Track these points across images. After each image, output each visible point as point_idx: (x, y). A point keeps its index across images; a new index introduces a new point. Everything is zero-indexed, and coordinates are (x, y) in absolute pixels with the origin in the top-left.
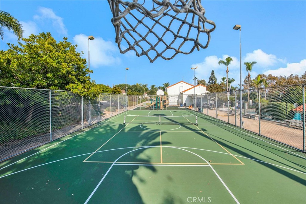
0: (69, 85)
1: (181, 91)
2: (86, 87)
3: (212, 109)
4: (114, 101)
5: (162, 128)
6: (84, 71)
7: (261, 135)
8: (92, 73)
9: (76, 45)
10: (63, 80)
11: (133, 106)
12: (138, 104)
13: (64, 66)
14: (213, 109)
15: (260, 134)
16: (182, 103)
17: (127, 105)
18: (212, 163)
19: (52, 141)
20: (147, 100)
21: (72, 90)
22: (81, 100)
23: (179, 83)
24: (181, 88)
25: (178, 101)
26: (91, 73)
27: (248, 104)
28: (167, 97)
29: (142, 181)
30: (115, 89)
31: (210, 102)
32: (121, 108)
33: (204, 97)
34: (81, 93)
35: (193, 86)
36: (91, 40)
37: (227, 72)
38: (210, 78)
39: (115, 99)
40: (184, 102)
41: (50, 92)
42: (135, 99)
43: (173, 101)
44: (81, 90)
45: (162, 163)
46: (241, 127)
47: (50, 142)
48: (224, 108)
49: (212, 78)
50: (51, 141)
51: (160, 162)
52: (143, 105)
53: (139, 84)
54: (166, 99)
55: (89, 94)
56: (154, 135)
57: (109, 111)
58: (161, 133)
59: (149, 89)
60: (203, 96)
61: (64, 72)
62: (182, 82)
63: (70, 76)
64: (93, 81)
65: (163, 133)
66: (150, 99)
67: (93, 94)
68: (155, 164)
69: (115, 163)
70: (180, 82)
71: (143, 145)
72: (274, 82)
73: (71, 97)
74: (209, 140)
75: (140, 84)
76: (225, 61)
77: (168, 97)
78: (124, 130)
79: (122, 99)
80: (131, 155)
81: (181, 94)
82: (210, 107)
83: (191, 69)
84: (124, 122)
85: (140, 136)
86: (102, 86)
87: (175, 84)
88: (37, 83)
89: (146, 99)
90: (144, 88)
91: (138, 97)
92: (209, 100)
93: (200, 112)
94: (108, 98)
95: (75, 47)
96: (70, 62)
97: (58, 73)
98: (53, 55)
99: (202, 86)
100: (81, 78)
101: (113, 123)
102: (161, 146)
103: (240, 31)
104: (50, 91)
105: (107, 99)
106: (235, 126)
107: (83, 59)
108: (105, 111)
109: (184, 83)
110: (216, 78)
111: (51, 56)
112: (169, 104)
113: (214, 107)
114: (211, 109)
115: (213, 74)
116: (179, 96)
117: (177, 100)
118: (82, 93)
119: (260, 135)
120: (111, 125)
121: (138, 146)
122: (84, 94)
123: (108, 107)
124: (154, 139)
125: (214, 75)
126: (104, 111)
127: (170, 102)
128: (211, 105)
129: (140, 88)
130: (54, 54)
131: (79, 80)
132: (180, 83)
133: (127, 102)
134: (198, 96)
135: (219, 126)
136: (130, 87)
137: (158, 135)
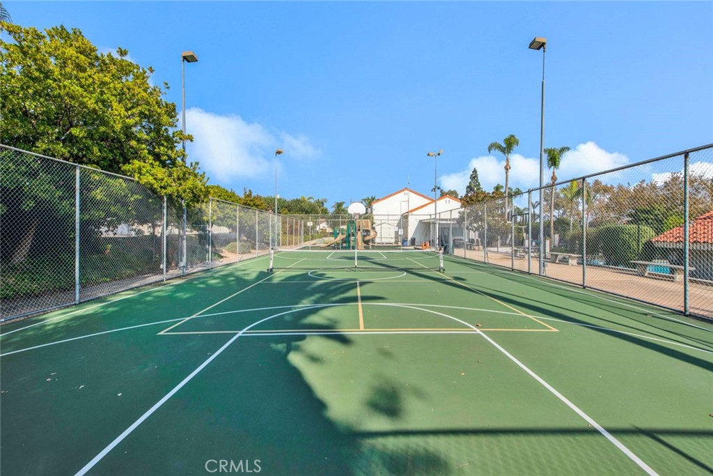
0: (129, 163)
1: (404, 211)
2: (175, 175)
3: (474, 250)
4: (247, 228)
5: (361, 276)
6: (171, 136)
7: (588, 286)
8: (192, 141)
9: (151, 68)
10: (115, 155)
11: (293, 246)
12: (304, 242)
13: (116, 110)
14: (477, 248)
15: (585, 285)
16: (407, 238)
17: (279, 243)
18: (483, 328)
19: (80, 303)
20: (324, 236)
21: (137, 175)
22: (161, 207)
23: (399, 192)
24: (405, 204)
25: (397, 233)
26: (189, 141)
27: (551, 243)
28: (372, 225)
29: (314, 359)
30: (248, 199)
31: (469, 234)
32: (261, 248)
33: (455, 222)
34: (161, 187)
35: (430, 199)
36: (188, 61)
37: (507, 169)
38: (468, 187)
39: (249, 222)
40: (410, 236)
41: (78, 171)
42: (296, 230)
43: (385, 233)
44: (162, 180)
45: (362, 328)
46: (542, 274)
47: (75, 304)
48: (499, 248)
49: (472, 186)
50: (77, 302)
51: (359, 328)
52: (315, 244)
53: (306, 198)
54: (370, 228)
55: (181, 192)
56: (342, 287)
57: (234, 252)
58: (358, 284)
59: (331, 210)
60: (453, 220)
61: (118, 127)
62: (406, 191)
63: (133, 143)
64: (193, 164)
65: (362, 284)
66: (333, 233)
67: (193, 192)
68: (346, 332)
69: (244, 333)
70: (401, 191)
71: (316, 302)
72: (606, 198)
73: (136, 197)
74: (473, 293)
75: (310, 198)
76: (504, 145)
77: (374, 225)
78: (270, 279)
79: (266, 224)
80: (287, 318)
81: (405, 217)
82: (471, 244)
83: (428, 155)
84: (271, 267)
85: (308, 289)
86: (216, 190)
87: (391, 195)
88: (43, 148)
89: (324, 234)
90: (320, 207)
91: (305, 226)
92: (467, 228)
93: (448, 252)
94: (232, 218)
95: (148, 72)
96: (133, 107)
97: (102, 129)
98: (86, 80)
99: (451, 200)
100: (162, 152)
101: (244, 270)
102: (360, 304)
103: (544, 51)
104: (78, 167)
105: (230, 221)
106: (529, 273)
107: (169, 102)
108: (224, 250)
109: (411, 194)
110: (481, 187)
111: (83, 81)
112: (377, 240)
113: (478, 245)
114: (471, 249)
115: (474, 177)
116: (399, 224)
117: (394, 230)
118: (164, 188)
119: (584, 288)
120: (239, 273)
121: (305, 304)
122: (169, 190)
123: (231, 244)
124: (343, 293)
125: (477, 180)
126: (222, 252)
127: (379, 235)
128: (472, 241)
129: (310, 206)
130: (90, 76)
131: (157, 157)
132: (403, 193)
133: (279, 235)
134: (442, 220)
135: (493, 273)
136: (286, 204)
137: (354, 286)
